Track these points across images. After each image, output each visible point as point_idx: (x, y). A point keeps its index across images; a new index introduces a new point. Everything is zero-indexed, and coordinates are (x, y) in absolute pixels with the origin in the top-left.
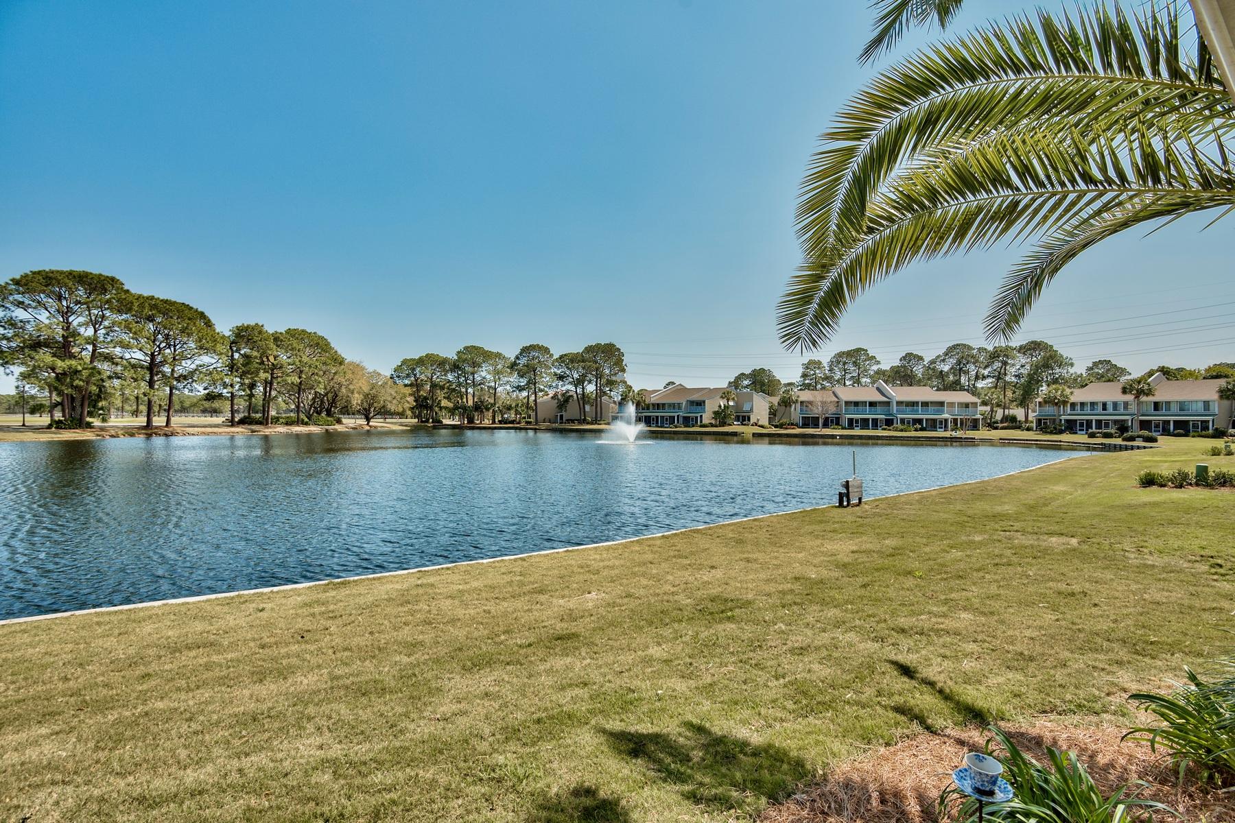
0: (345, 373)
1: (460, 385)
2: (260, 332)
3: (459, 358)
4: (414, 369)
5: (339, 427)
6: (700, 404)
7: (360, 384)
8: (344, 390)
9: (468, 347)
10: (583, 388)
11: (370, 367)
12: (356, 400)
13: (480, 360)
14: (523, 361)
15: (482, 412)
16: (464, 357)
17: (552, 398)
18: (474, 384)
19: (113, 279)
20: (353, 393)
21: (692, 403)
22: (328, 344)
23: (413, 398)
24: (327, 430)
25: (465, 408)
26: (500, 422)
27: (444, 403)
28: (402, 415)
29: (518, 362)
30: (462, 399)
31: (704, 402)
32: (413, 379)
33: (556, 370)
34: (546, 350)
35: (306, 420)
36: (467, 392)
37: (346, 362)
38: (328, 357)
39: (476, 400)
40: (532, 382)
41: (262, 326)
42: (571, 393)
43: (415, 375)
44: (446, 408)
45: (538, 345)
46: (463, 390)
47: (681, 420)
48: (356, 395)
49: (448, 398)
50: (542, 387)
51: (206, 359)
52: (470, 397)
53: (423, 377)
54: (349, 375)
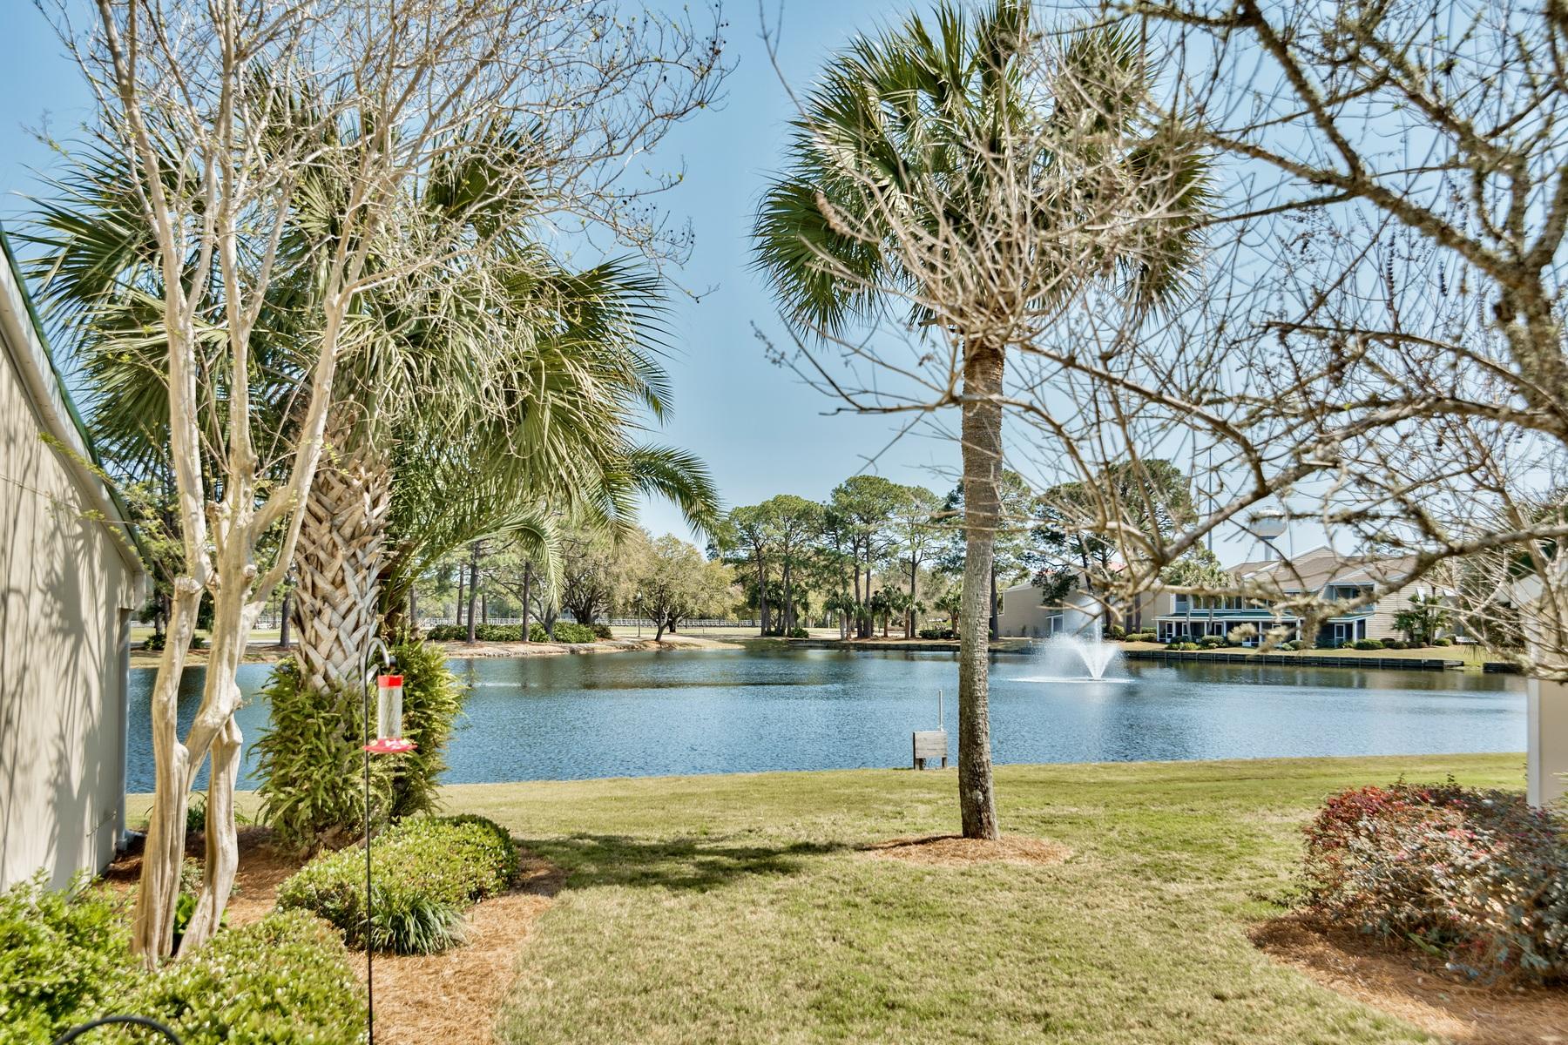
3: (837, 502)
6: (1363, 592)
9: (857, 480)
13: (879, 503)
15: (887, 613)
16: (845, 500)
17: (1033, 582)
23: (742, 588)
24: (577, 651)
25: (850, 606)
28: (719, 619)
35: (541, 631)
42: (1073, 572)
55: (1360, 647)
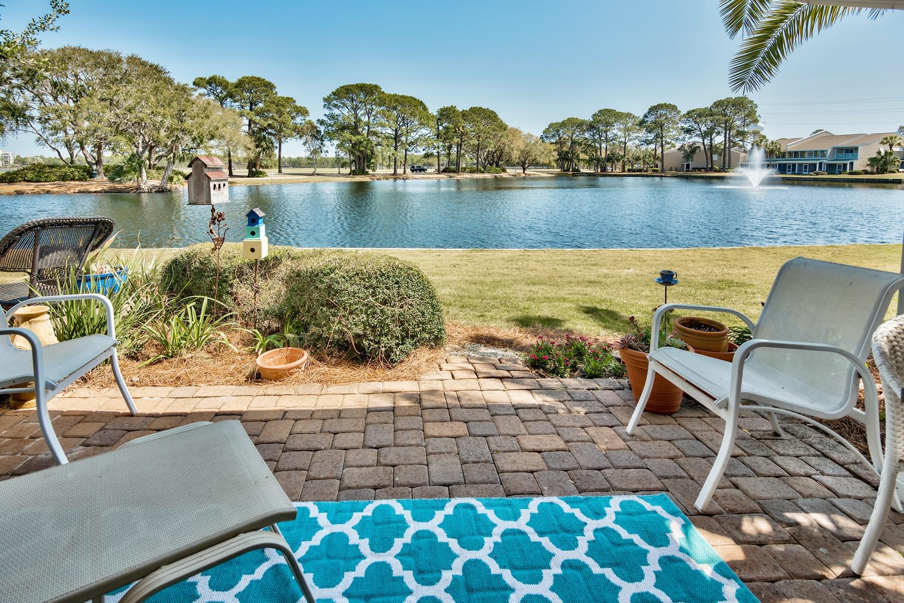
0: (507, 136)
1: (595, 141)
2: (454, 111)
3: (594, 119)
4: (558, 131)
5: (504, 175)
6: (852, 151)
7: (518, 144)
8: (506, 148)
9: (602, 110)
10: (711, 140)
11: (525, 131)
12: (516, 155)
13: (612, 120)
14: (651, 119)
15: (613, 162)
16: (598, 118)
17: (679, 149)
18: (607, 140)
19: (376, 86)
20: (513, 150)
21: (840, 150)
22: (496, 116)
23: (557, 153)
24: (496, 176)
25: (598, 160)
26: (629, 170)
27: (582, 156)
28: (548, 166)
29: (646, 120)
30: (596, 153)
31: (857, 149)
32: (558, 138)
33: (683, 125)
34: (673, 108)
35: (482, 169)
36: (600, 147)
37: (509, 128)
38: (496, 126)
39: (608, 152)
40: (659, 136)
41: (455, 107)
42: (698, 145)
43: (559, 135)
44: (584, 160)
45: (665, 104)
46: (598, 145)
47: (824, 167)
48: (516, 152)
49: (585, 152)
50: (669, 140)
51: (424, 131)
52: (603, 151)
53: (565, 136)
54: (510, 137)
55: (850, 174)
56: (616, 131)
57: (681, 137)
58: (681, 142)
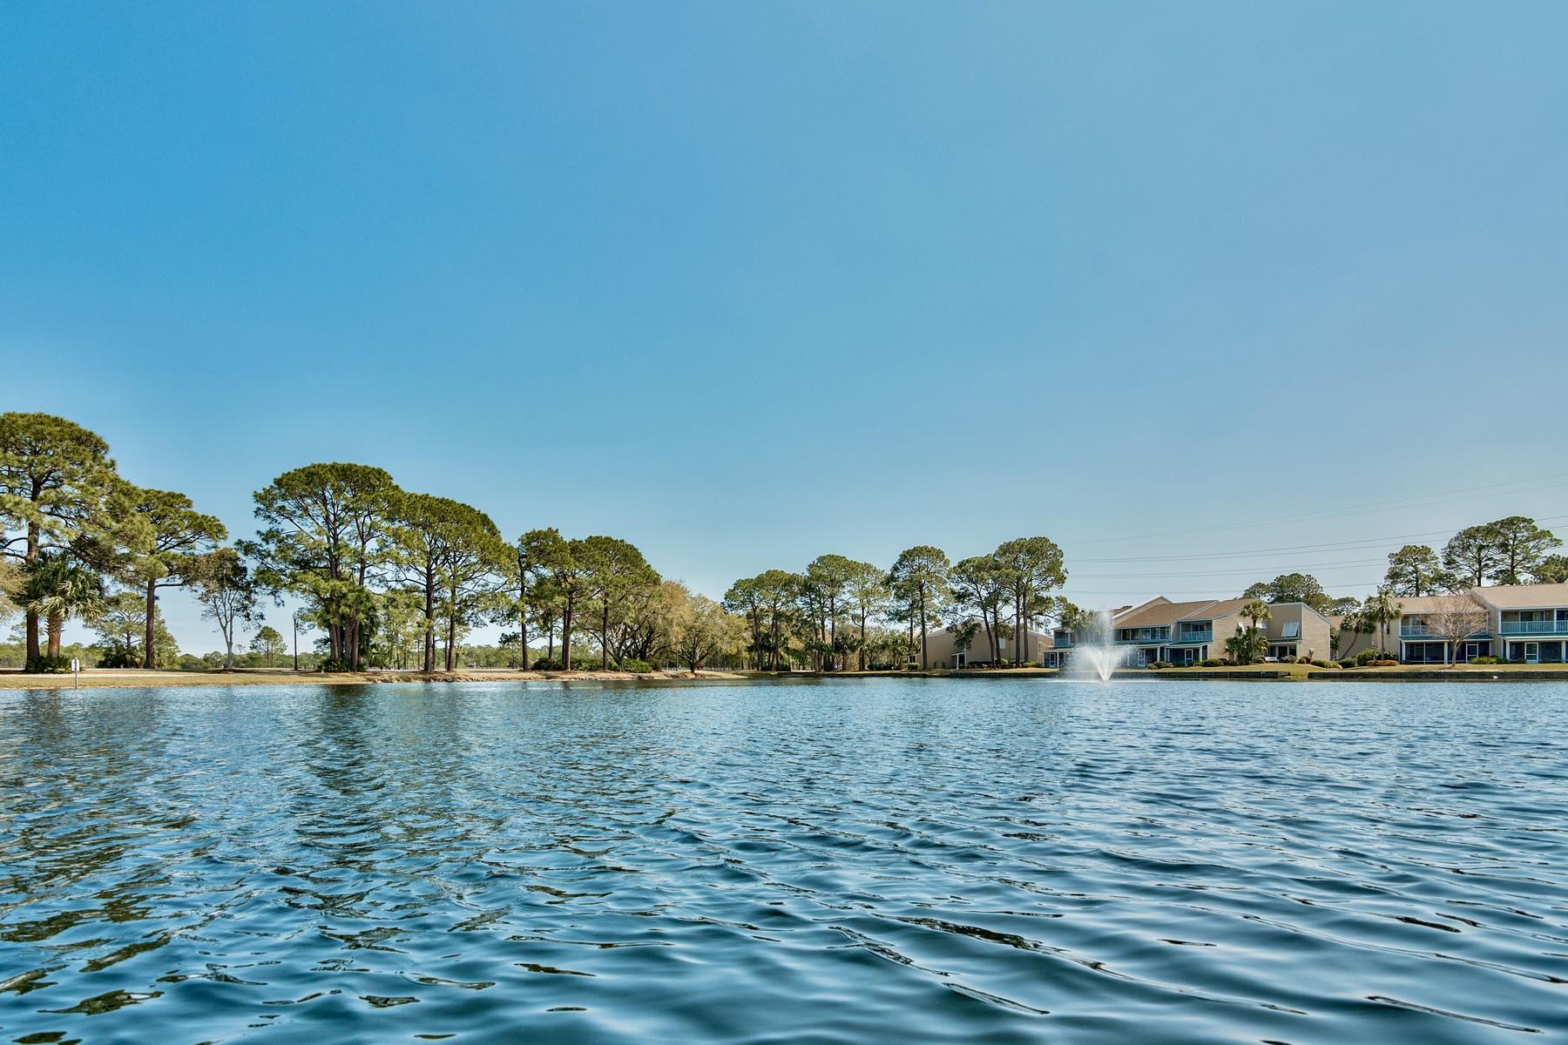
0: (660, 596)
1: (813, 614)
2: (556, 540)
3: (811, 573)
4: (750, 595)
5: (656, 676)
6: (1203, 627)
7: (681, 612)
8: (660, 621)
9: (824, 558)
10: (995, 613)
11: (694, 588)
12: (677, 635)
14: (903, 574)
15: (844, 653)
17: (948, 629)
18: (833, 613)
19: (379, 472)
20: (671, 625)
21: (1186, 626)
22: (638, 555)
24: (640, 678)
25: (821, 648)
26: (871, 667)
27: (793, 642)
29: (896, 575)
30: (816, 635)
31: (1209, 624)
32: (750, 608)
33: (953, 585)
34: (938, 555)
35: (615, 664)
36: (823, 624)
37: (662, 580)
38: (639, 574)
39: (836, 636)
40: (918, 605)
41: (557, 531)
43: (753, 603)
44: (795, 650)
45: (926, 547)
46: (818, 622)
47: (1167, 655)
48: (676, 628)
49: (798, 634)
50: (932, 613)
51: (493, 579)
52: (828, 632)
53: (764, 606)
54: (666, 600)
55: (1206, 665)
56: (847, 595)
57: (950, 608)
58: (952, 616)
